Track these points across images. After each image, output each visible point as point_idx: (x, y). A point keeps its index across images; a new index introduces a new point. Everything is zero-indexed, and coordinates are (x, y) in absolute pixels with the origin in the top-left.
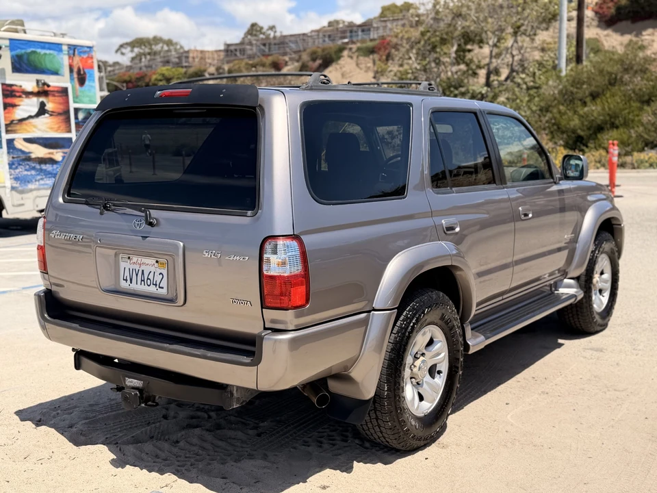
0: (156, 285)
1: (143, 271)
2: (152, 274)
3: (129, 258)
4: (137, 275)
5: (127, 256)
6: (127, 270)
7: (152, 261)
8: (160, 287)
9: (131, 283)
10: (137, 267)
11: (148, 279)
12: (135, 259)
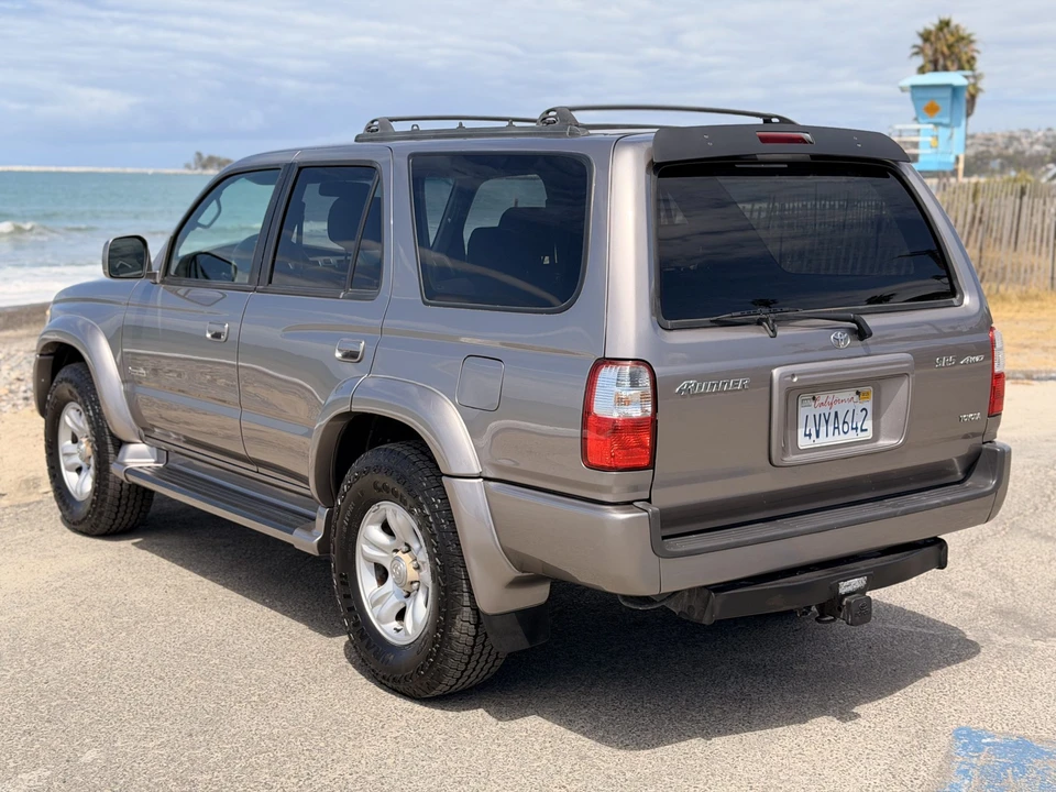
0: (856, 428)
1: (836, 413)
2: (850, 414)
3: (814, 398)
4: (827, 422)
5: (809, 396)
6: (811, 419)
7: (850, 394)
8: (862, 430)
9: (818, 436)
10: (825, 410)
11: (844, 422)
12: (822, 398)
